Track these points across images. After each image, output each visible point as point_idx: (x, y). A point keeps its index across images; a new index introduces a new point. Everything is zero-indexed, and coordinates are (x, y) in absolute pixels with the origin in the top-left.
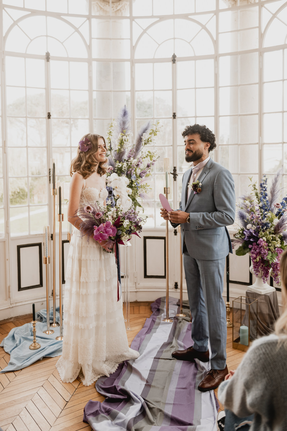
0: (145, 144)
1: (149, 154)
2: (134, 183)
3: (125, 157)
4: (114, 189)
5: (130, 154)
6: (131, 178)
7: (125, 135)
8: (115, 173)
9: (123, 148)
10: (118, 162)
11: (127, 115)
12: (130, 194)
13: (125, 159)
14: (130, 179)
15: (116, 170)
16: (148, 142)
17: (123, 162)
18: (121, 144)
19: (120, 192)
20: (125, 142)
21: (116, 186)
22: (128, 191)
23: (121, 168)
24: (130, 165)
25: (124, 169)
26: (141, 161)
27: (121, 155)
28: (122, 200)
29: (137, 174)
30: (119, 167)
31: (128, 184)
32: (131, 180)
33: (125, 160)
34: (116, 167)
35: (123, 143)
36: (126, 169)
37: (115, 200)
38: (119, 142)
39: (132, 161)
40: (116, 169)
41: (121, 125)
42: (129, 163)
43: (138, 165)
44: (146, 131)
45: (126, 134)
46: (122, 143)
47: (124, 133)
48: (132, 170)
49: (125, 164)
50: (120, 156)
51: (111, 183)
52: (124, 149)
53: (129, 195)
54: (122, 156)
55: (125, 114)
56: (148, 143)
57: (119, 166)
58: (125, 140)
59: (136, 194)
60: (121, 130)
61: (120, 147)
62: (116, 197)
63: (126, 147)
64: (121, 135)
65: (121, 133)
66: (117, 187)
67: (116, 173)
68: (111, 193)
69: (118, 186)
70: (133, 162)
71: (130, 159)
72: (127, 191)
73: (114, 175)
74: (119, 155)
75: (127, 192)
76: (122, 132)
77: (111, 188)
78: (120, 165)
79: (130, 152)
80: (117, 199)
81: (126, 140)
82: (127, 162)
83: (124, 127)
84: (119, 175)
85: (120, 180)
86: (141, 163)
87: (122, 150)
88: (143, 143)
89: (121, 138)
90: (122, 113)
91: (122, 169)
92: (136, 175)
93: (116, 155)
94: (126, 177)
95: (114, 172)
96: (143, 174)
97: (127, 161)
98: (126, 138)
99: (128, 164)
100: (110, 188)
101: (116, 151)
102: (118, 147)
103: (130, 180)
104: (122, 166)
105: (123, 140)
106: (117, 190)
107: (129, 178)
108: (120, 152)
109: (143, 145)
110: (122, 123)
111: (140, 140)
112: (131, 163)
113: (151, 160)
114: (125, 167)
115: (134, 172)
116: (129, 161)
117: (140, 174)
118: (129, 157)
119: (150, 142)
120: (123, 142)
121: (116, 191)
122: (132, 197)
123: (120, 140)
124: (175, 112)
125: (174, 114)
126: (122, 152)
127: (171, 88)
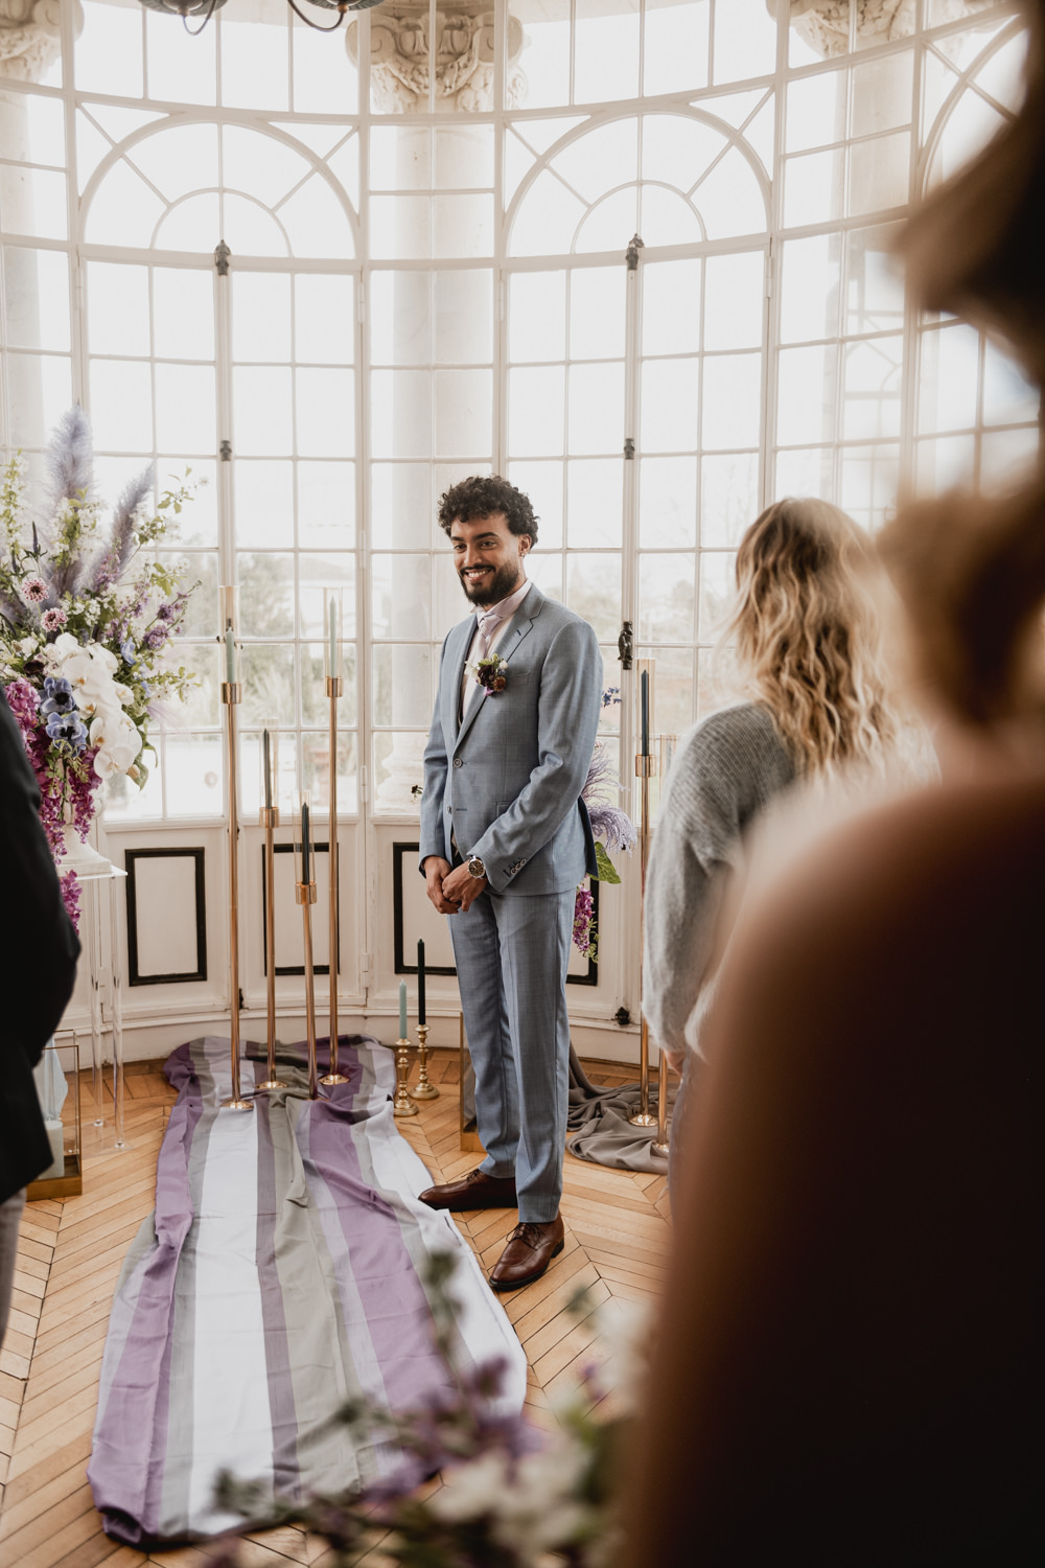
0: (143, 539)
1: (159, 574)
2: (134, 668)
3: (86, 581)
4: (74, 686)
5: (103, 570)
6: (120, 652)
7: (84, 507)
8: (67, 635)
9: (76, 551)
11: (84, 437)
12: (127, 704)
13: (88, 588)
14: (120, 655)
16: (154, 532)
17: (85, 599)
18: (70, 534)
19: (98, 697)
20: (84, 530)
21: (79, 678)
22: (123, 693)
23: (82, 616)
24: (109, 608)
25: (90, 621)
26: (145, 596)
27: (70, 574)
28: (107, 724)
29: (138, 639)
30: (75, 613)
31: (116, 672)
32: (122, 658)
33: (88, 592)
35: (79, 532)
36: (96, 618)
37: (83, 722)
38: (65, 527)
39: (115, 596)
41: (61, 472)
42: (106, 600)
43: (137, 610)
44: (145, 496)
45: (88, 501)
46: (72, 531)
47: (78, 500)
48: (120, 625)
49: (93, 605)
50: (65, 575)
51: (62, 668)
52: (80, 553)
53: (124, 707)
54: (74, 578)
55: (76, 432)
56: (152, 537)
57: (74, 609)
58: (85, 520)
59: (144, 702)
60: (66, 489)
61: (67, 547)
62: (83, 712)
63: (86, 547)
64: (69, 504)
65: (65, 499)
66: (85, 679)
67: (72, 632)
68: (62, 699)
69: (88, 678)
70: (119, 599)
71: (106, 588)
72: (120, 693)
73: (68, 642)
74: (62, 575)
75: (119, 697)
76: (71, 496)
77: (65, 685)
78: (78, 606)
79: (104, 562)
82: (98, 598)
83: (73, 480)
87: (74, 557)
88: (135, 535)
89: (71, 514)
90: (65, 430)
91: (87, 621)
92: (134, 641)
93: (53, 571)
94: (104, 647)
96: (159, 639)
97: (98, 594)
98: (87, 515)
99: (101, 604)
100: (58, 684)
101: (55, 558)
102: (62, 545)
103: (118, 658)
104: (86, 609)
105: (77, 523)
106: (84, 688)
107: (113, 651)
108: (67, 562)
109: (136, 544)
110: (68, 463)
111: (125, 525)
112: (111, 603)
113: (167, 592)
114: (93, 613)
116: (103, 593)
117: (146, 638)
118: (104, 580)
119: (158, 534)
120: (79, 528)
123: (66, 522)
124: (227, 439)
125: (225, 443)
126: (72, 562)
127: (212, 358)
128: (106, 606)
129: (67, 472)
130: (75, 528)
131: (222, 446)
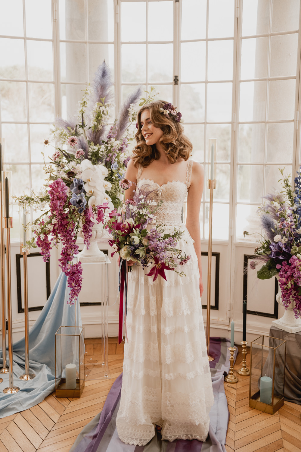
0: (133, 119)
2: (114, 174)
3: (104, 137)
4: (85, 183)
5: (110, 133)
6: (110, 168)
7: (103, 106)
8: (87, 160)
9: (100, 125)
10: (92, 143)
13: (104, 140)
15: (89, 156)
17: (100, 145)
18: (97, 118)
19: (95, 187)
20: (103, 115)
21: (88, 179)
22: (106, 186)
23: (97, 152)
24: (110, 149)
25: (101, 155)
27: (98, 135)
28: (97, 199)
29: (121, 163)
30: (94, 151)
31: (106, 176)
32: (111, 171)
33: (103, 142)
34: (90, 151)
35: (101, 117)
36: (104, 154)
37: (86, 197)
38: (95, 115)
39: (113, 143)
40: (90, 154)
41: (98, 91)
42: (109, 145)
43: (121, 149)
44: (135, 101)
45: (106, 104)
46: (99, 117)
47: (102, 103)
48: (113, 156)
49: (103, 148)
50: (96, 135)
51: (82, 174)
52: (103, 126)
53: (106, 192)
54: (100, 136)
55: (104, 74)
57: (94, 149)
58: (103, 112)
59: (118, 190)
60: (98, 98)
61: (96, 123)
62: (88, 194)
63: (105, 123)
64: (98, 104)
65: (98, 102)
67: (90, 159)
68: (80, 188)
69: (92, 179)
70: (114, 145)
71: (111, 140)
73: (86, 163)
75: (104, 187)
76: (100, 101)
77: (82, 182)
78: (96, 148)
79: (111, 129)
80: (90, 197)
81: (105, 112)
82: (106, 145)
83: (102, 94)
84: (94, 163)
85: (95, 169)
86: (127, 146)
87: (100, 127)
89: (98, 109)
90: (100, 73)
91: (99, 154)
92: (119, 162)
93: (91, 135)
94: (104, 165)
95: (86, 158)
97: (107, 143)
98: (104, 109)
99: (107, 147)
100: (79, 181)
101: (90, 128)
102: (94, 122)
103: (109, 170)
104: (99, 150)
105: (100, 113)
106: (90, 183)
107: (108, 168)
108: (97, 129)
109: (130, 121)
110: (99, 88)
112: (112, 146)
114: (102, 152)
115: (116, 159)
116: (109, 142)
117: (124, 162)
118: (110, 137)
120: (101, 114)
121: (89, 185)
122: (112, 195)
123: (96, 112)
124: (177, 75)
125: (176, 77)
126: (99, 130)
127: (172, 39)
128: (109, 148)
129: (99, 91)
130: (99, 115)
131: (174, 78)
